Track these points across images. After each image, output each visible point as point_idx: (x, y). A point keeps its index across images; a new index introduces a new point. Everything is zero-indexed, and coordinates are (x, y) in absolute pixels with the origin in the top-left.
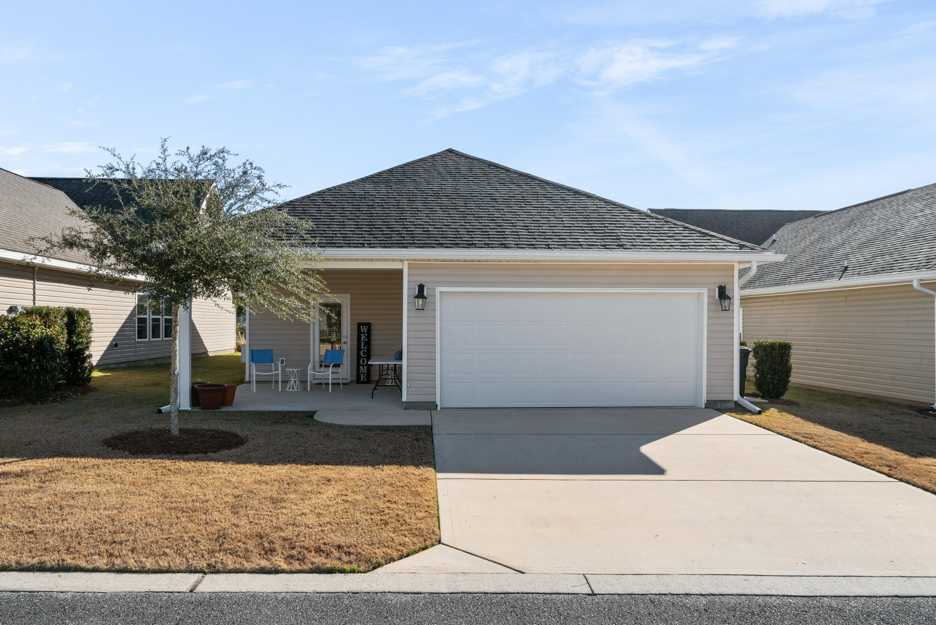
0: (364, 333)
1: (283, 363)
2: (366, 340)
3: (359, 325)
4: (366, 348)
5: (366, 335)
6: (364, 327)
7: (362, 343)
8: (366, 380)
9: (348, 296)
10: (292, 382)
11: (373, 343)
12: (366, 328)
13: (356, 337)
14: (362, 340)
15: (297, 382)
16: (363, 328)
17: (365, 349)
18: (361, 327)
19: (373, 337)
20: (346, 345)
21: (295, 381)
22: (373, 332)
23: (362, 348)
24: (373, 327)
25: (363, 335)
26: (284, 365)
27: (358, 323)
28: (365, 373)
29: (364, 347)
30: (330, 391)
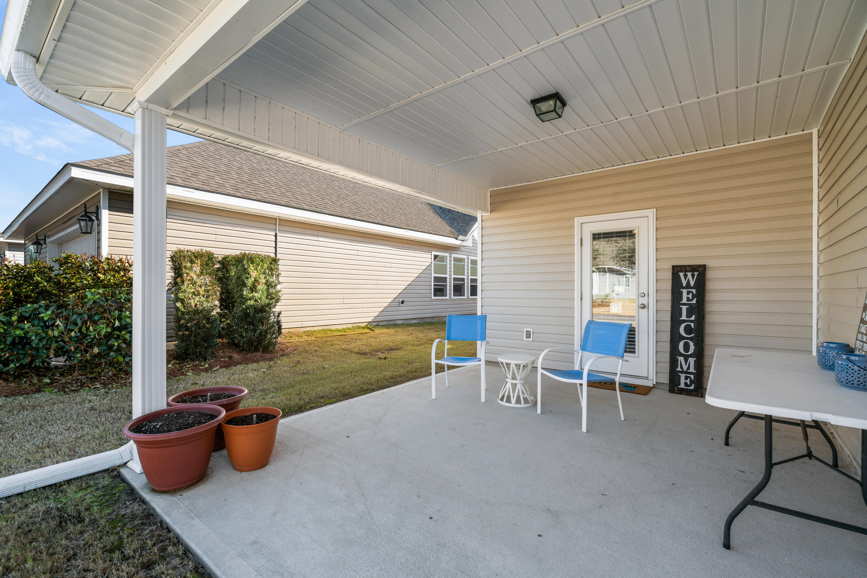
0: (688, 286)
1: (530, 337)
2: (694, 301)
3: (676, 270)
4: (693, 318)
5: (694, 291)
6: (689, 274)
7: (684, 308)
8: (692, 387)
9: (651, 213)
10: (509, 385)
11: (709, 308)
12: (693, 276)
13: (668, 296)
14: (684, 301)
15: (519, 387)
16: (686, 276)
17: (691, 321)
18: (681, 274)
19: (710, 296)
20: (645, 310)
21: (514, 386)
22: (710, 285)
23: (684, 317)
24: (710, 275)
25: (685, 291)
26: (531, 339)
27: (674, 267)
28: (691, 373)
29: (689, 315)
30: (584, 429)
